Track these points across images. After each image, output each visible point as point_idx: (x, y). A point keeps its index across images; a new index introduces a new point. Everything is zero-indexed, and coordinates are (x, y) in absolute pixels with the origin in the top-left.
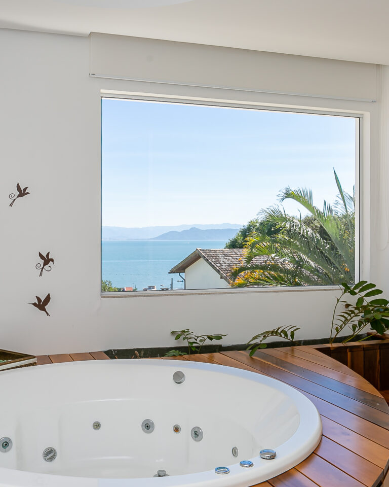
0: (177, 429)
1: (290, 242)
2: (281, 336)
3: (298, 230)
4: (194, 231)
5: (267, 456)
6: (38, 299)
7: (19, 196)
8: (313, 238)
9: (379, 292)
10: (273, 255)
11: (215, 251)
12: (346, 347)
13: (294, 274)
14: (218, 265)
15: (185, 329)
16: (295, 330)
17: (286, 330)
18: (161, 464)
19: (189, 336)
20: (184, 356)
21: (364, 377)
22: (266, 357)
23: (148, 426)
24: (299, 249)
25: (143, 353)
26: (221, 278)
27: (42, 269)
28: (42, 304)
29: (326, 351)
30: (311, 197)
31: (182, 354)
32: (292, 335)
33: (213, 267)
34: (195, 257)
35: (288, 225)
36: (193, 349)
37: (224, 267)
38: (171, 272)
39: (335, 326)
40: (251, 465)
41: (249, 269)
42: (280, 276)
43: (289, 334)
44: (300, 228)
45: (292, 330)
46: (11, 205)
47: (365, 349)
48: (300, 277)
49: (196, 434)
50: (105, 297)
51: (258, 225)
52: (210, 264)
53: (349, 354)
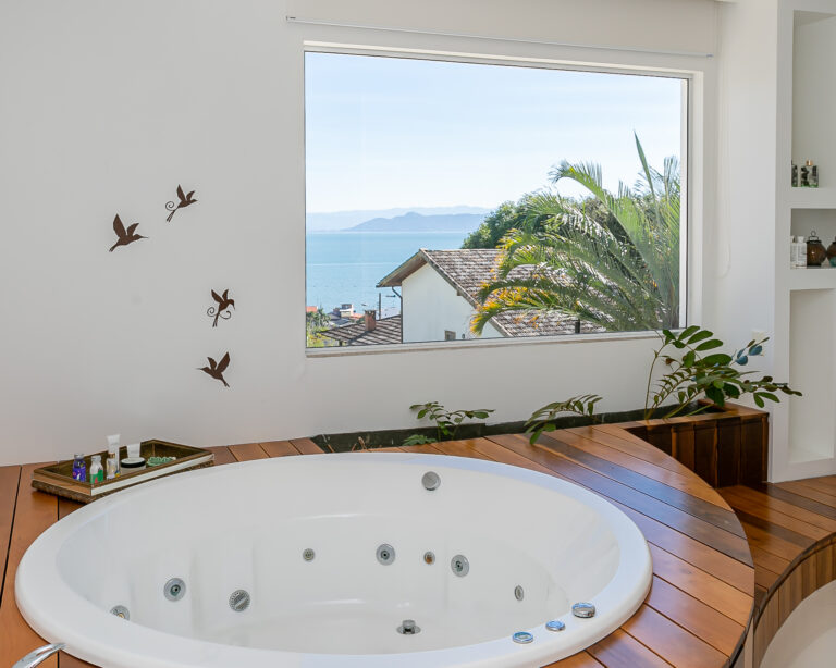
0: (429, 559)
1: (567, 244)
2: (574, 410)
3: (580, 225)
4: (412, 218)
5: (583, 613)
6: (211, 360)
7: (181, 206)
8: (602, 239)
9: (718, 343)
10: (543, 264)
11: (449, 253)
12: (670, 426)
13: (574, 293)
14: (454, 274)
15: (432, 401)
16: (594, 401)
17: (582, 401)
18: (406, 611)
19: (437, 413)
20: (433, 444)
21: (695, 472)
22: (554, 444)
23: (385, 554)
24: (582, 256)
25: (368, 438)
26: (459, 294)
27: (217, 315)
28: (216, 369)
29: (640, 433)
30: (599, 174)
31: (429, 440)
32: (591, 408)
33: (446, 277)
34: (418, 263)
35: (565, 219)
36: (446, 432)
37: (462, 278)
38: (380, 285)
39: (652, 395)
40: (561, 628)
41: (506, 285)
42: (552, 297)
43: (586, 406)
44: (583, 224)
45: (591, 400)
46: (169, 219)
47: (696, 427)
48: (583, 298)
49: (459, 565)
50: (311, 356)
51: (513, 211)
52: (441, 273)
53: (674, 435)
